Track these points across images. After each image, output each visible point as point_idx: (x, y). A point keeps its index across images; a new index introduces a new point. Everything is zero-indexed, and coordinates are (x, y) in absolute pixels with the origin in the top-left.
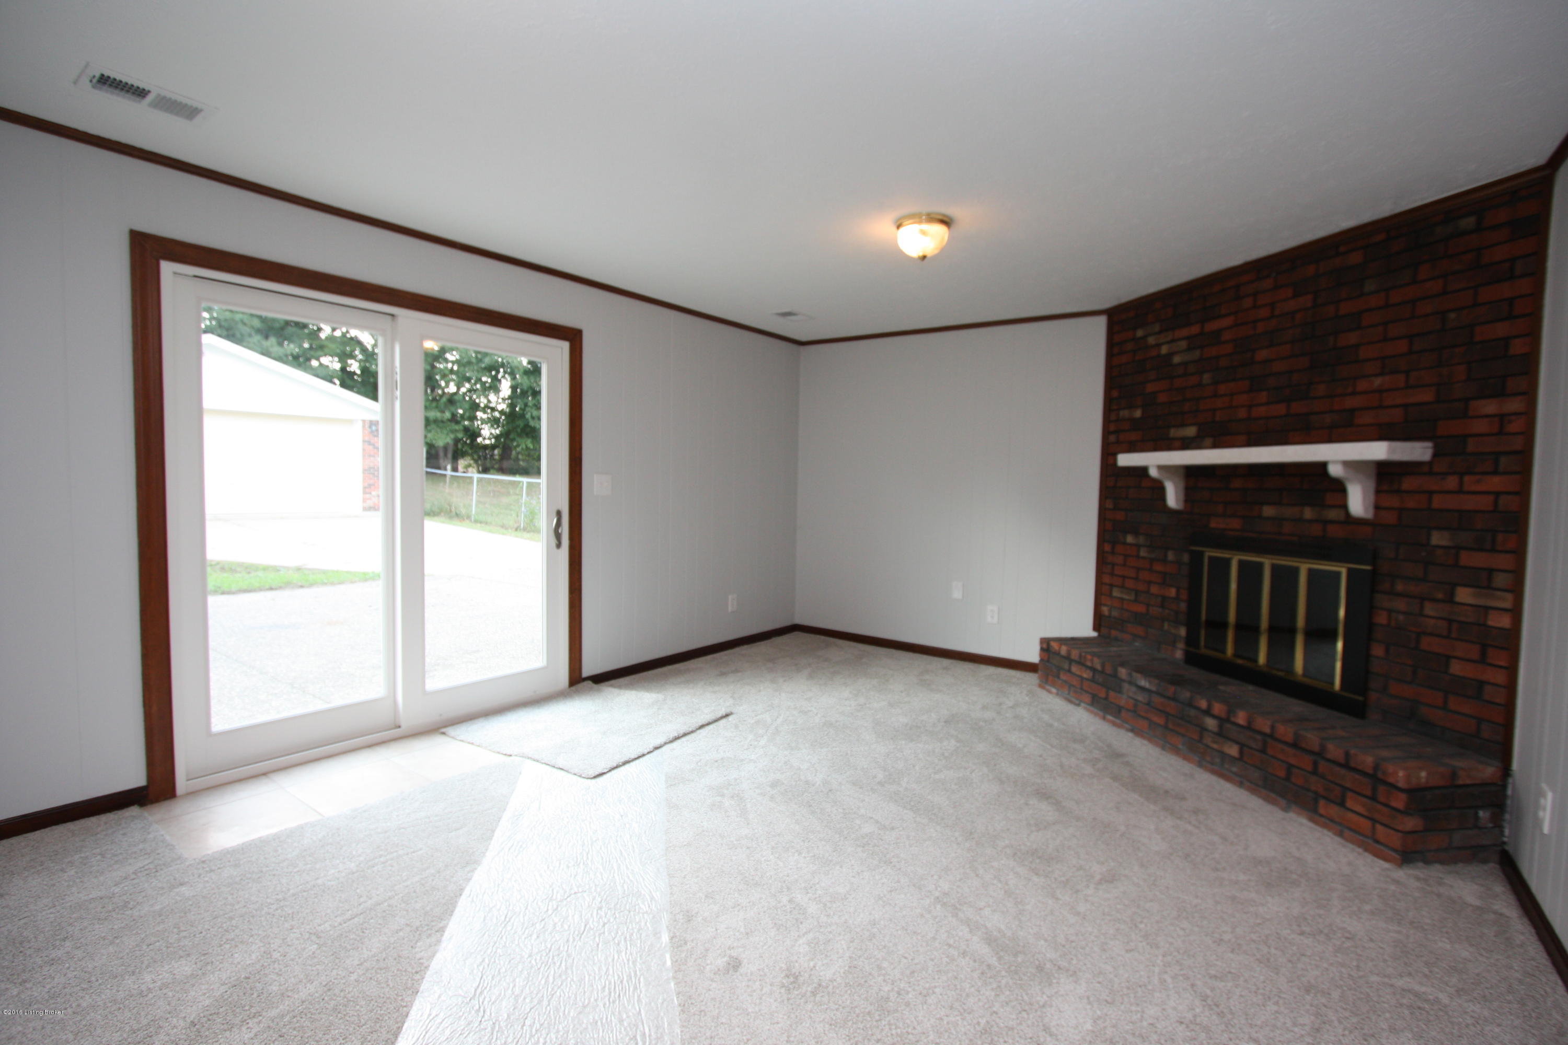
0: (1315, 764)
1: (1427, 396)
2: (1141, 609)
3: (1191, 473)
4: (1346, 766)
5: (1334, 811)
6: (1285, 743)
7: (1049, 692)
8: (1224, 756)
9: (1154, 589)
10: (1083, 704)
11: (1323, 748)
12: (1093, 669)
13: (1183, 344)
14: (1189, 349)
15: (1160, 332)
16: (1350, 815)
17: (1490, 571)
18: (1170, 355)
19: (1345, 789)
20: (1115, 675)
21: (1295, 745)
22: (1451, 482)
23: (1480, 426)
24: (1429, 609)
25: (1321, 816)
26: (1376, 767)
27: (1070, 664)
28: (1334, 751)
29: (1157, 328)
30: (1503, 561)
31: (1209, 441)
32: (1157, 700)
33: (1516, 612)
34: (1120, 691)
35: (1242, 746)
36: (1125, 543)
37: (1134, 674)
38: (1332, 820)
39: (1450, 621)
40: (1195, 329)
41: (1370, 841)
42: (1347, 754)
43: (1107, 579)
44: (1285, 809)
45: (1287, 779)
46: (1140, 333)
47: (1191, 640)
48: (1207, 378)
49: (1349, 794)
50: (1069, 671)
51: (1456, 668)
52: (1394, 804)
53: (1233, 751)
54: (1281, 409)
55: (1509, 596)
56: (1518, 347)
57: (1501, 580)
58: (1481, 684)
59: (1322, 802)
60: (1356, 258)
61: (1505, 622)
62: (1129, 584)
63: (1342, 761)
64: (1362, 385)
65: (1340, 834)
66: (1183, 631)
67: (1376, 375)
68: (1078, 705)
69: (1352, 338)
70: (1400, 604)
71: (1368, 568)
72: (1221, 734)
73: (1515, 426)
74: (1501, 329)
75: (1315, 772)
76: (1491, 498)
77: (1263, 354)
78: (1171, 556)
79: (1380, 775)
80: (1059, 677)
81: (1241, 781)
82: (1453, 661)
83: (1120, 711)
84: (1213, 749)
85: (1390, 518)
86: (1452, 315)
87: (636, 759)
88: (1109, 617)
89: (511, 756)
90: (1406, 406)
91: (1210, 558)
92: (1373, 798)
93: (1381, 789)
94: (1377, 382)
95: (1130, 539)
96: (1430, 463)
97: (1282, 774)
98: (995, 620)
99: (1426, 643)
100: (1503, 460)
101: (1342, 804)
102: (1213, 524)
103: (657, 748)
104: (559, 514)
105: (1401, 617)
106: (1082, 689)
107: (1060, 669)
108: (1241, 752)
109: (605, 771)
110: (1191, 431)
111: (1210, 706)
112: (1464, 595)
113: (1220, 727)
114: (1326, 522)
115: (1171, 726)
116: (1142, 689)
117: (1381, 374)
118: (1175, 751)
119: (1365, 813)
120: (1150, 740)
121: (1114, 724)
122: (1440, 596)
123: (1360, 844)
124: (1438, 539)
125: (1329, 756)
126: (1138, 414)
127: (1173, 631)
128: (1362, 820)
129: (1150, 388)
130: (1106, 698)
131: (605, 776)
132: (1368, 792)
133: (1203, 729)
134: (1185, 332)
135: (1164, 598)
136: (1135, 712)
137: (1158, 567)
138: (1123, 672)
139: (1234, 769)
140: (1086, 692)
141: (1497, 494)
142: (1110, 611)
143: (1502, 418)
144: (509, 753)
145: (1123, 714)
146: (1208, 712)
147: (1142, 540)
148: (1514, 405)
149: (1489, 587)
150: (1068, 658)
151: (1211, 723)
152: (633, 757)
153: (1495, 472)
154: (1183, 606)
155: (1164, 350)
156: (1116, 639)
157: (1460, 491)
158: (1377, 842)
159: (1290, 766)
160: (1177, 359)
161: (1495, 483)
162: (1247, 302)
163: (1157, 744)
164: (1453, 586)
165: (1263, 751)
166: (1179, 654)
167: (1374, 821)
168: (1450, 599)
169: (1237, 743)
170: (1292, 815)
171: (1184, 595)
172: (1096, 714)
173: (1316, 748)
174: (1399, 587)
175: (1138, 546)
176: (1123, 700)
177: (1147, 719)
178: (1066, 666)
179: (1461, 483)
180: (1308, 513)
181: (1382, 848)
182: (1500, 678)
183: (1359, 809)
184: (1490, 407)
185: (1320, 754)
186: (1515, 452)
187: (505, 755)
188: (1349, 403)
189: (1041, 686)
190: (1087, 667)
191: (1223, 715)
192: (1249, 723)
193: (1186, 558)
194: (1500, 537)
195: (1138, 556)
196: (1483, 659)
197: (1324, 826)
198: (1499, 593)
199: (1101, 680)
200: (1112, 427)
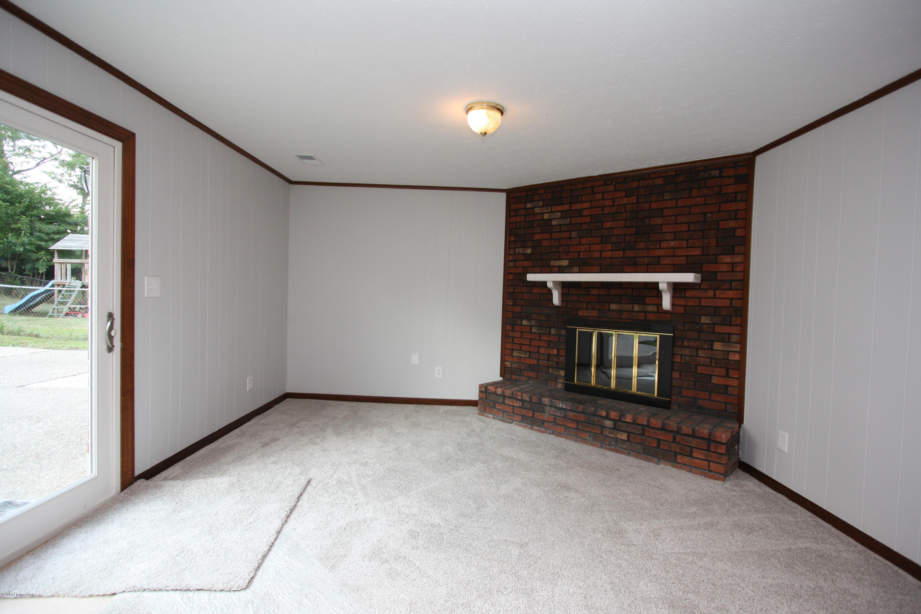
0: (674, 437)
1: (698, 252)
2: (534, 362)
3: (565, 286)
4: (693, 436)
5: (686, 460)
6: (657, 429)
7: (488, 417)
8: (616, 440)
9: (542, 350)
10: (514, 422)
11: (679, 429)
12: (523, 401)
13: (559, 215)
14: (562, 217)
15: (543, 206)
16: (695, 460)
17: (729, 334)
18: (550, 220)
19: (692, 448)
20: (540, 403)
21: (663, 429)
22: (710, 293)
23: (723, 268)
24: (701, 353)
25: (679, 463)
26: (710, 434)
27: (504, 399)
28: (686, 429)
29: (541, 203)
30: (735, 330)
31: (576, 269)
32: (570, 414)
33: (743, 353)
34: (544, 412)
35: (629, 433)
36: (522, 325)
37: (554, 401)
38: (685, 465)
39: (711, 359)
40: (566, 207)
41: (707, 472)
42: (693, 430)
43: (509, 346)
44: (658, 463)
45: (658, 447)
46: (529, 205)
47: (569, 377)
48: (574, 234)
49: (694, 450)
50: (504, 403)
51: (715, 380)
52: (720, 451)
53: (624, 436)
54: (620, 254)
55: (738, 346)
56: (739, 233)
57: (734, 338)
58: (727, 386)
59: (679, 456)
60: (659, 181)
61: (737, 357)
62: (524, 348)
63: (691, 434)
64: (664, 245)
65: (691, 471)
66: (562, 373)
67: (672, 240)
68: (512, 423)
69: (659, 221)
70: (687, 352)
71: (672, 335)
72: (615, 428)
73: (739, 268)
74: (732, 224)
75: (674, 441)
76: (729, 301)
77: (609, 224)
78: (553, 331)
79: (712, 438)
80: (495, 408)
81: (629, 452)
82: (713, 377)
83: (543, 423)
84: (609, 437)
85: (680, 310)
86: (709, 215)
87: (269, 550)
88: (511, 367)
89: (114, 594)
90: (687, 256)
91: (579, 331)
92: (708, 450)
93: (713, 445)
94: (672, 243)
95: (525, 322)
96: (700, 284)
97: (655, 445)
98: (441, 376)
99: (700, 370)
100: (733, 283)
101: (691, 455)
102: (580, 314)
103: (279, 533)
104: (111, 316)
105: (687, 358)
106: (513, 413)
107: (495, 402)
108: (628, 437)
109: (252, 575)
110: (565, 263)
111: (608, 414)
112: (718, 346)
113: (615, 425)
114: (646, 312)
115: (580, 428)
116: (561, 409)
117: (675, 240)
118: (585, 441)
119: (704, 458)
120: (566, 437)
121: (540, 431)
122: (706, 347)
123: (702, 474)
124: (704, 320)
125: (683, 432)
126: (529, 251)
127: (555, 373)
128: (702, 461)
129: (537, 237)
130: (533, 417)
131: (255, 581)
132: (706, 448)
133: (603, 427)
134: (559, 208)
135: (549, 355)
136: (554, 422)
137: (545, 338)
138: (546, 401)
139: (624, 446)
140: (517, 414)
141: (732, 299)
142: (511, 365)
143: (733, 264)
144: (110, 592)
145: (546, 424)
146: (607, 418)
147: (533, 323)
148: (738, 259)
149: (729, 342)
150: (503, 396)
151: (608, 423)
152: (266, 549)
153: (730, 289)
154: (562, 359)
155: (546, 216)
156: (516, 380)
157: (715, 297)
158: (711, 471)
159: (659, 441)
160: (554, 222)
161: (731, 294)
162: (599, 196)
163: (571, 439)
164: (712, 342)
165: (643, 434)
166: (560, 386)
167: (709, 461)
168: (711, 348)
169: (626, 432)
170: (662, 466)
171: (563, 353)
172: (525, 427)
173: (675, 429)
174: (686, 343)
175: (531, 327)
176: (546, 416)
177: (564, 425)
178: (501, 400)
179: (715, 294)
180: (636, 308)
181: (714, 474)
182: (735, 383)
183: (700, 456)
184: (727, 259)
185: (678, 431)
186: (739, 280)
187: (104, 595)
188: (658, 253)
189: (480, 414)
190: (519, 400)
191: (617, 418)
192: (634, 421)
193: (563, 332)
194: (733, 319)
195: (531, 332)
196: (727, 375)
197: (681, 468)
198: (734, 344)
199: (528, 406)
200: (511, 258)
